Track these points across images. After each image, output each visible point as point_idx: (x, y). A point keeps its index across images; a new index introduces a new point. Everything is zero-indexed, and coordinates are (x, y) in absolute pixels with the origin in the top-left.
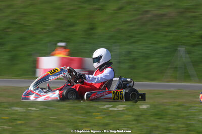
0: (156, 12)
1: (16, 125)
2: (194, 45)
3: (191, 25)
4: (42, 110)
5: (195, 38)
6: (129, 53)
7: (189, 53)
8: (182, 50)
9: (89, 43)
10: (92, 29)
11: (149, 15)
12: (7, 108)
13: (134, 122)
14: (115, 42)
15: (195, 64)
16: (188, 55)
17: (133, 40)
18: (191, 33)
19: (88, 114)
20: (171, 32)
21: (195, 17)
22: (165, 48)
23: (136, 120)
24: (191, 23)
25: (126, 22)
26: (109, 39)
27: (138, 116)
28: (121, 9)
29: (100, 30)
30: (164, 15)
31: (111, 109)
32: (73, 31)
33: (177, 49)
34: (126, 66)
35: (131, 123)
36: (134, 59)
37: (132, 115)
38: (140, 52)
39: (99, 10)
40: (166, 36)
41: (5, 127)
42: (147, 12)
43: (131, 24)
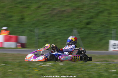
0: (60, 9)
2: (82, 29)
3: (80, 17)
5: (82, 24)
6: (44, 33)
7: (79, 33)
8: (75, 31)
9: (21, 27)
10: (23, 19)
11: (56, 11)
14: (36, 27)
15: (83, 39)
16: (78, 34)
17: (47, 25)
18: (80, 21)
20: (69, 21)
21: (82, 12)
22: (65, 30)
24: (80, 15)
25: (42, 15)
26: (33, 25)
28: (39, 7)
29: (27, 20)
30: (64, 11)
32: (11, 20)
33: (72, 31)
34: (42, 40)
36: (47, 37)
38: (51, 33)
39: (26, 8)
40: (66, 23)
42: (54, 9)
43: (45, 16)
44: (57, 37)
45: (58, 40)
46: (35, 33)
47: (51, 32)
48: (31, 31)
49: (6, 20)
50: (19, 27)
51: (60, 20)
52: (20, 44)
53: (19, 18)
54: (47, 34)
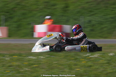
1: (33, 67)
4: (47, 58)
6: (90, 21)
10: (67, 7)
12: (25, 57)
13: (107, 65)
14: (81, 15)
17: (92, 13)
19: (77, 60)
22: (112, 18)
23: (108, 63)
26: (77, 13)
27: (109, 60)
29: (71, 8)
31: (90, 56)
32: (55, 9)
35: (105, 65)
36: (93, 25)
37: (105, 60)
41: (27, 69)
44: (103, 26)
45: (105, 29)
46: (80, 22)
47: (97, 20)
48: (75, 19)
49: (49, 9)
50: (63, 16)
51: (107, 7)
52: (65, 34)
53: (63, 6)
54: (93, 22)
